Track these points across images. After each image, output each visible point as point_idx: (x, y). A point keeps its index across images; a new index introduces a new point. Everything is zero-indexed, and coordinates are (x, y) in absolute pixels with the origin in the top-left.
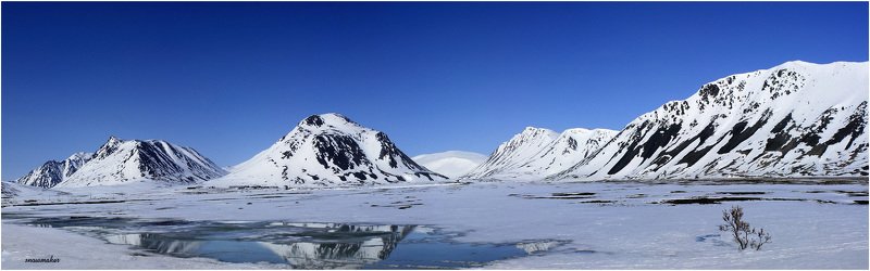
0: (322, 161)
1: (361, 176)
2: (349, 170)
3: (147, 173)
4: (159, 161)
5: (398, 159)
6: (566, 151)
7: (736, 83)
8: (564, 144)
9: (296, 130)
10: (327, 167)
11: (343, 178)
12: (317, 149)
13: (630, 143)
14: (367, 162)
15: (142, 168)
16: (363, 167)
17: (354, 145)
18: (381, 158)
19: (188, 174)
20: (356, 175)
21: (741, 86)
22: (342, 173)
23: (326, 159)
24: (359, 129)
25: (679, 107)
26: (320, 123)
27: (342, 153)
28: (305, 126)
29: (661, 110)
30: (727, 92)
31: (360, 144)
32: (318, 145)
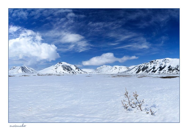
0: (64, 70)
1: (73, 72)
2: (70, 71)
3: (23, 72)
4: (26, 70)
5: (79, 70)
6: (115, 69)
7: (156, 61)
8: (114, 68)
9: (57, 64)
10: (65, 71)
11: (69, 73)
12: (63, 68)
13: (138, 69)
14: (73, 70)
15: (22, 71)
16: (72, 71)
17: (70, 67)
18: (76, 69)
19: (32, 72)
20: (72, 72)
21: (158, 61)
22: (69, 72)
23: (65, 69)
24: (70, 65)
25: (147, 64)
26: (61, 63)
27: (68, 69)
28: (58, 64)
29: (143, 64)
30: (155, 62)
31: (71, 67)
32: (63, 67)
